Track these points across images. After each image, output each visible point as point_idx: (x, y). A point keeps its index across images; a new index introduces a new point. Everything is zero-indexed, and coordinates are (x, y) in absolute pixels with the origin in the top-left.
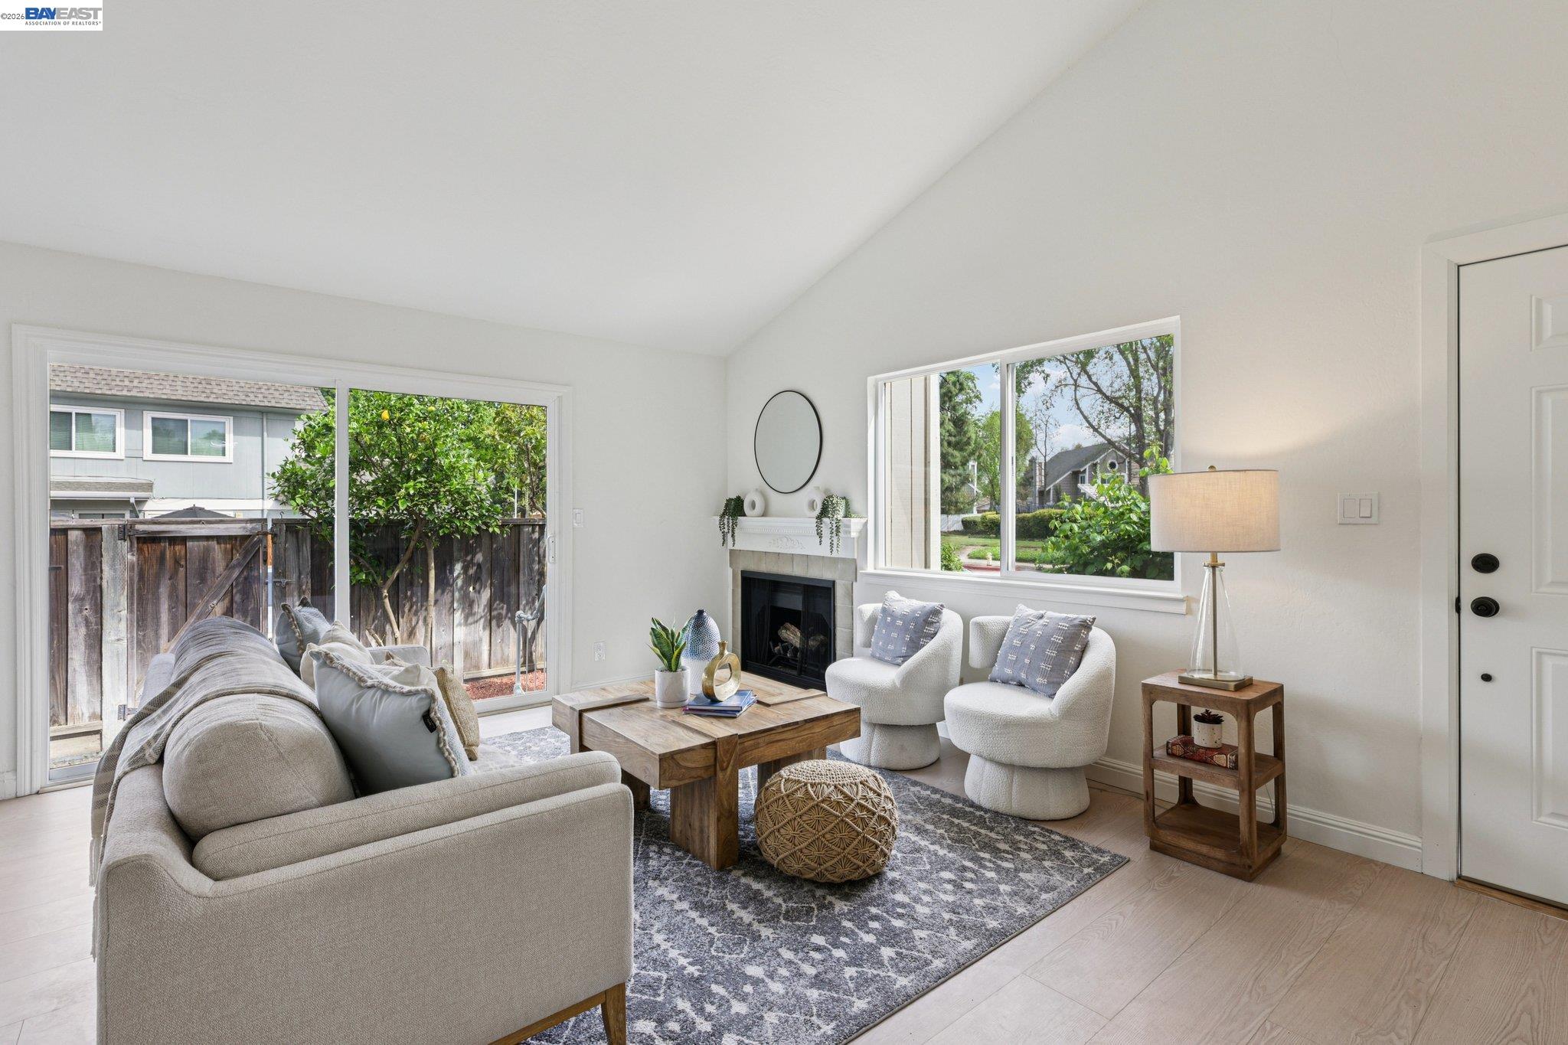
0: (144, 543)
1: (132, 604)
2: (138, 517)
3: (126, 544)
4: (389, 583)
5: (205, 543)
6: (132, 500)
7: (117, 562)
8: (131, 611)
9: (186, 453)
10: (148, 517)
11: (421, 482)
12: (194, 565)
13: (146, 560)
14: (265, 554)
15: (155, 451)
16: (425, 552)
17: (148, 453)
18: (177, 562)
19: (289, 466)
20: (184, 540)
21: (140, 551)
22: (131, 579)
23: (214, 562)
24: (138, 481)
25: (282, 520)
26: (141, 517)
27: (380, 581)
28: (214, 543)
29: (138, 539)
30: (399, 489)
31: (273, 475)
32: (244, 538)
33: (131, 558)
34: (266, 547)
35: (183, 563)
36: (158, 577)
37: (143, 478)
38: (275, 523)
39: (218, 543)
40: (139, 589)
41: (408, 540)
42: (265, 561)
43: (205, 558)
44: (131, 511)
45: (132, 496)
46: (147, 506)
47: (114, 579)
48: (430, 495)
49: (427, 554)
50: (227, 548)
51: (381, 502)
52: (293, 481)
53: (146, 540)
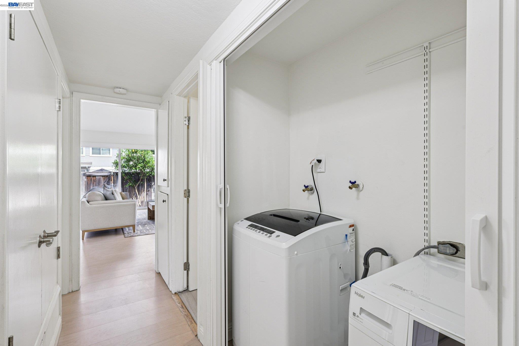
0: (88, 177)
1: (86, 189)
2: (88, 171)
3: (85, 177)
4: (137, 186)
5: (100, 177)
6: (87, 167)
7: (83, 180)
8: (85, 190)
9: (100, 154)
10: (91, 171)
11: (142, 164)
12: (97, 181)
13: (88, 180)
15: (93, 154)
16: (144, 179)
17: (91, 155)
18: (94, 181)
19: (116, 161)
20: (95, 176)
21: (87, 178)
22: (85, 184)
23: (101, 181)
24: (89, 162)
25: (115, 172)
27: (135, 185)
28: (101, 177)
29: (87, 176)
30: (137, 166)
31: (113, 163)
32: (107, 176)
33: (86, 180)
34: (111, 178)
35: (95, 181)
36: (90, 184)
37: (89, 161)
38: (114, 173)
39: (102, 177)
40: (87, 186)
41: (141, 176)
42: (111, 181)
43: (99, 180)
44: (87, 170)
45: (87, 166)
46: (91, 169)
47: (82, 184)
48: (144, 167)
49: (144, 180)
50: (104, 178)
51: (134, 168)
52: (116, 164)
53: (89, 176)
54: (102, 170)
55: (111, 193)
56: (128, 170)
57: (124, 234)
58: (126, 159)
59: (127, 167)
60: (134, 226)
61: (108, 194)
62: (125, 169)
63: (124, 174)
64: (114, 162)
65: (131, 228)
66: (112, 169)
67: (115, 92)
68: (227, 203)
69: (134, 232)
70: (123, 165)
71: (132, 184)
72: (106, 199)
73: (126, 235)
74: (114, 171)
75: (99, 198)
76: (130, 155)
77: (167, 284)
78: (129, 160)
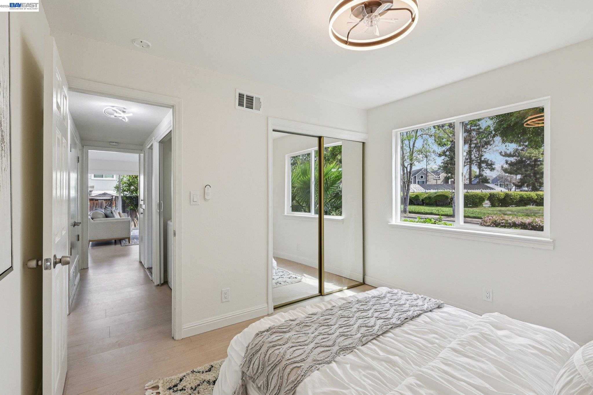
9: (103, 178)
10: (93, 195)
12: (100, 205)
13: (91, 204)
14: (113, 203)
15: (95, 177)
18: (96, 204)
19: (117, 186)
20: (98, 200)
21: (90, 202)
25: (117, 196)
26: (91, 196)
27: (136, 209)
28: (103, 201)
32: (109, 200)
34: (113, 201)
35: (98, 204)
36: (93, 207)
37: (92, 185)
38: (115, 197)
42: (113, 204)
43: (102, 203)
44: (89, 194)
46: (93, 192)
50: (106, 201)
51: (135, 192)
52: (117, 188)
53: (91, 200)
54: (105, 194)
55: (111, 212)
56: (129, 194)
57: (121, 244)
58: (127, 183)
59: (128, 192)
60: (129, 238)
61: (108, 213)
62: (126, 193)
63: (125, 198)
64: (115, 186)
65: (127, 240)
66: (114, 193)
67: (110, 145)
68: (161, 209)
69: (129, 243)
70: (124, 189)
71: (133, 207)
72: (106, 216)
73: (122, 245)
74: (115, 195)
75: (101, 216)
76: (131, 180)
77: (143, 264)
78: (130, 185)
